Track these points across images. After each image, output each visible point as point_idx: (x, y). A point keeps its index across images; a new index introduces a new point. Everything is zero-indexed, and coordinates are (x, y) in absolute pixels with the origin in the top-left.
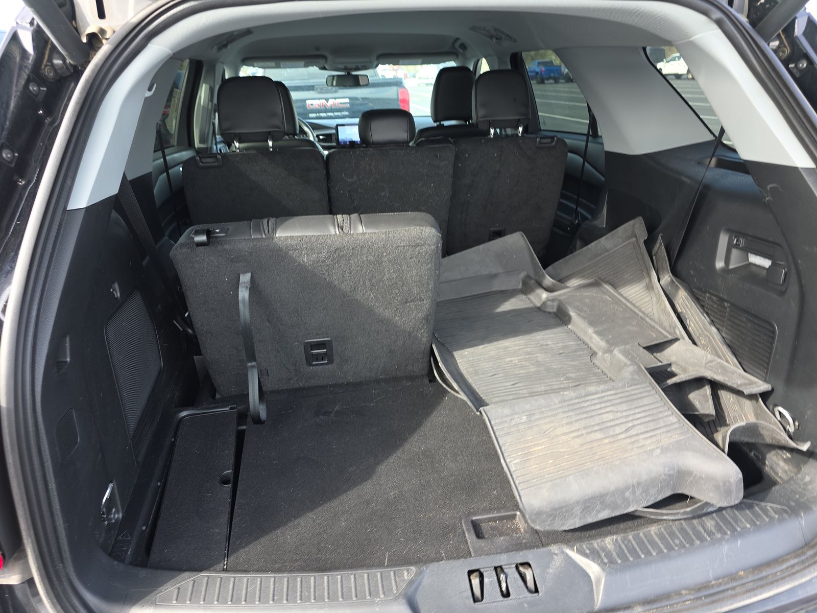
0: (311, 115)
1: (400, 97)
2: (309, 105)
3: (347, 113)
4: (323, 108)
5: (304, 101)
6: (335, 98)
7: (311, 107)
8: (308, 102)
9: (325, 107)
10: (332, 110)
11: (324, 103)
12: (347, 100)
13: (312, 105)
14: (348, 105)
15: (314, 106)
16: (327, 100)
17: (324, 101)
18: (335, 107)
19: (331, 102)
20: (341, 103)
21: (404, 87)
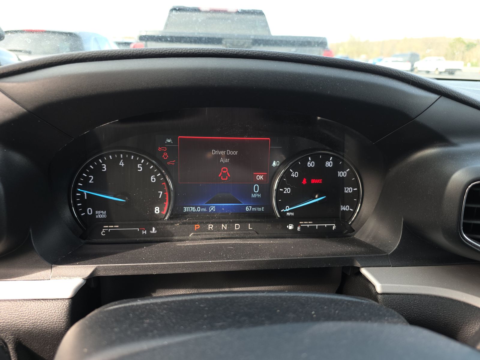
21: (327, 49)
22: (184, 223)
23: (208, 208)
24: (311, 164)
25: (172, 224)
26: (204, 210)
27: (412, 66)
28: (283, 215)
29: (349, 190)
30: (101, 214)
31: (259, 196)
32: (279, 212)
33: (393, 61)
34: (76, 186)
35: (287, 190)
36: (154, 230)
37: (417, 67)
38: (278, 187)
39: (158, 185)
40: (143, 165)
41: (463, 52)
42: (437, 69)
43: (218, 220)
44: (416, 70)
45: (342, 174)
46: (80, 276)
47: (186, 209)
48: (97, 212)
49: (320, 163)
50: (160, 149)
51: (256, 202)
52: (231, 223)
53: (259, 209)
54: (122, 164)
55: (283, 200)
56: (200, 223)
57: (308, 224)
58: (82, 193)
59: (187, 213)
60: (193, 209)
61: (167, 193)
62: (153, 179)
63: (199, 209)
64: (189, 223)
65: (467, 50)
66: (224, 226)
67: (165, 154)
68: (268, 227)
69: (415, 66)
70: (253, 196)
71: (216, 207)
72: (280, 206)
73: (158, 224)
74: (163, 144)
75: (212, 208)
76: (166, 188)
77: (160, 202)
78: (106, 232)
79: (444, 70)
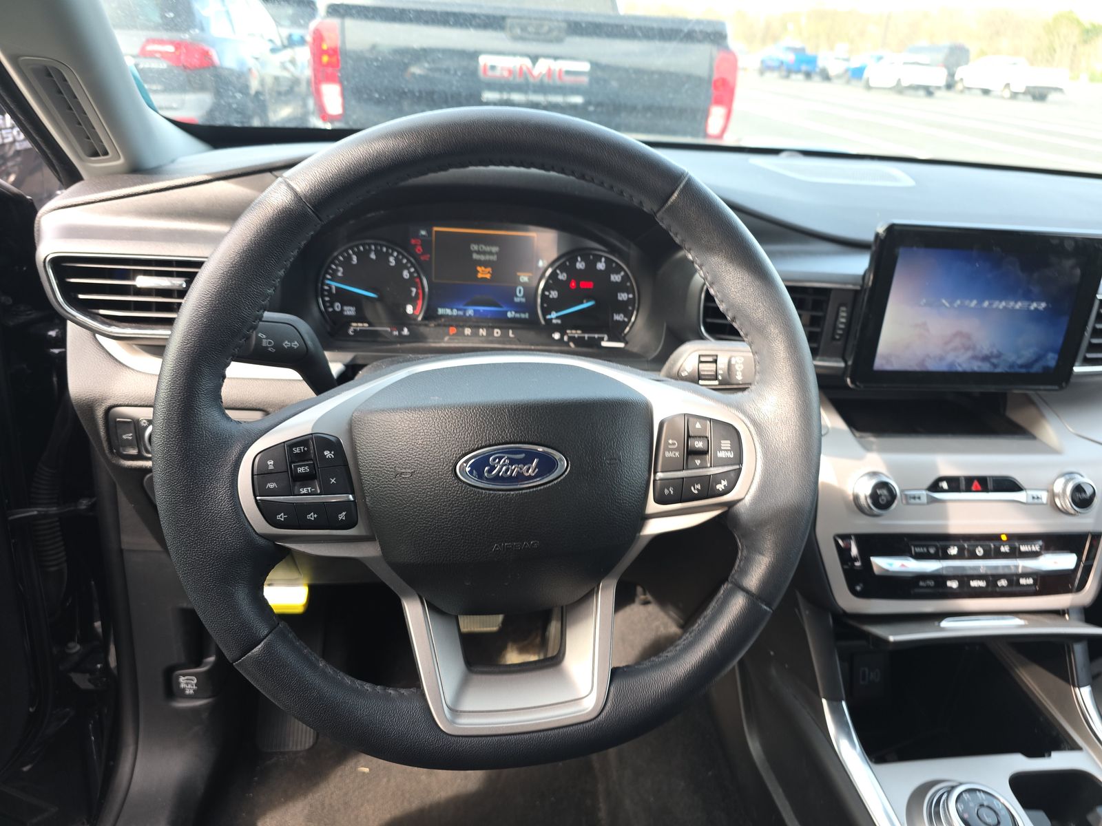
0: (488, 95)
1: (715, 76)
2: (485, 66)
3: (578, 100)
4: (519, 80)
5: (474, 55)
6: (556, 58)
7: (490, 73)
8: (484, 60)
9: (527, 79)
10: (542, 88)
11: (524, 69)
12: (585, 67)
13: (493, 68)
14: (585, 80)
15: (497, 73)
16: (534, 59)
17: (527, 62)
18: (551, 82)
19: (542, 67)
20: (568, 73)
21: (727, 48)
22: (439, 325)
23: (465, 311)
24: (580, 265)
25: (426, 325)
26: (461, 313)
27: (952, 75)
28: (549, 321)
29: (623, 296)
30: (350, 311)
31: (523, 300)
32: (545, 319)
33: (905, 63)
34: (325, 278)
35: (554, 294)
36: (406, 331)
37: (962, 79)
38: (544, 290)
39: (412, 281)
40: (396, 259)
41: (1075, 47)
42: (1008, 85)
43: (475, 324)
44: (959, 86)
45: (616, 278)
46: (340, 362)
47: (441, 311)
48: (345, 308)
49: (591, 265)
50: (413, 242)
51: (519, 307)
52: (490, 328)
53: (523, 316)
54: (373, 256)
55: (550, 306)
56: (457, 326)
57: (577, 333)
58: (330, 286)
59: (442, 316)
60: (448, 311)
61: (420, 291)
62: (406, 274)
63: (455, 312)
64: (445, 326)
65: (1085, 42)
66: (483, 332)
67: (419, 247)
68: (531, 335)
69: (957, 78)
70: (517, 300)
71: (475, 311)
72: (544, 314)
73: (411, 324)
74: (417, 236)
75: (470, 312)
76: (419, 286)
77: (413, 301)
78: (355, 331)
79: (1022, 90)
